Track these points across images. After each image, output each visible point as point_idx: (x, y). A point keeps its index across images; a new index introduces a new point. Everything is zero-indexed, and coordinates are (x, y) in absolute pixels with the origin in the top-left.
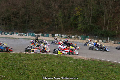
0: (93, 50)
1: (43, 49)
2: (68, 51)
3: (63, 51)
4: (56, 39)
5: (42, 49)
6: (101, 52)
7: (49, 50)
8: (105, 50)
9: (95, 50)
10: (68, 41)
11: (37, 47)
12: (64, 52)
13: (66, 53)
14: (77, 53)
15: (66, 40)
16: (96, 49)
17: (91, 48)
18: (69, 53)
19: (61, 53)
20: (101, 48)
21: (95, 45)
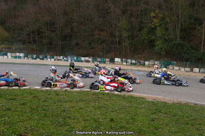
0: (160, 84)
2: (116, 85)
3: (107, 85)
4: (97, 66)
6: (174, 87)
7: (81, 84)
8: (181, 85)
9: (164, 84)
11: (62, 78)
12: (108, 87)
13: (113, 88)
14: (131, 89)
15: (117, 68)
16: (166, 82)
17: (157, 82)
18: (116, 89)
19: (104, 89)
20: (174, 81)
21: (163, 76)
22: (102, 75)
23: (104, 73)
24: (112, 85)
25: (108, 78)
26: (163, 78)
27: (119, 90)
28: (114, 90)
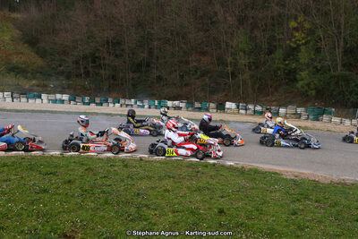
0: (272, 146)
1: (116, 143)
2: (195, 147)
3: (180, 146)
5: (111, 142)
6: (297, 150)
7: (132, 146)
8: (308, 146)
9: (280, 146)
10: (210, 120)
12: (181, 151)
13: (189, 153)
14: (220, 154)
16: (283, 143)
17: (267, 141)
18: (195, 153)
19: (175, 154)
20: (296, 140)
21: (278, 132)
22: (170, 129)
23: (174, 126)
24: (187, 146)
25: (180, 135)
26: (278, 135)
27: (200, 156)
28: (192, 156)
